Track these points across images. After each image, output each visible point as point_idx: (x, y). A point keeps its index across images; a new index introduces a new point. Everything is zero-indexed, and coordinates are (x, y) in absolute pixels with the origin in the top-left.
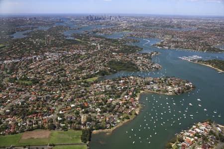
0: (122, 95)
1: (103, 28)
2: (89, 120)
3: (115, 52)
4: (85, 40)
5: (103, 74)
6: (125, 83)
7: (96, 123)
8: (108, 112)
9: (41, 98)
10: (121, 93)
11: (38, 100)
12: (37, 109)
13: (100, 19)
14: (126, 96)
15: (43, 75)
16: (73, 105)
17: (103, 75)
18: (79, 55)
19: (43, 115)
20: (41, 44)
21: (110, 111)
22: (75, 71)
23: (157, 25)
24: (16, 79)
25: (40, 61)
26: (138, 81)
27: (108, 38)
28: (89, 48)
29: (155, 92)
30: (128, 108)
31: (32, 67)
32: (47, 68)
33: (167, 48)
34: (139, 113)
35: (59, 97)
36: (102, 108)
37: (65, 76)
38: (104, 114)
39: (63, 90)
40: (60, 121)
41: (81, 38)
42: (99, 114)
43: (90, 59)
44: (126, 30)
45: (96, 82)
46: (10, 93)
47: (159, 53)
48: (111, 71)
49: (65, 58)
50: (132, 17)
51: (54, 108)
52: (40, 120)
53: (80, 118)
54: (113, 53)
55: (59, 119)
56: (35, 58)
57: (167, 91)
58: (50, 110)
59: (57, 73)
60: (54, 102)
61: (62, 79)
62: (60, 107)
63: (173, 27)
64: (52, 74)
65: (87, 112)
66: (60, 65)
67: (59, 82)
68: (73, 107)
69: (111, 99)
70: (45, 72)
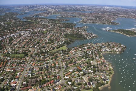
0: (94, 57)
9: (42, 68)
14: (97, 58)
15: (27, 48)
16: (71, 70)
17: (68, 44)
19: (54, 82)
22: (48, 43)
30: (105, 66)
32: (27, 42)
51: (59, 75)
53: (83, 79)
57: (116, 51)
59: (37, 46)
60: (54, 70)
61: (43, 49)
64: (34, 47)
70: (28, 46)
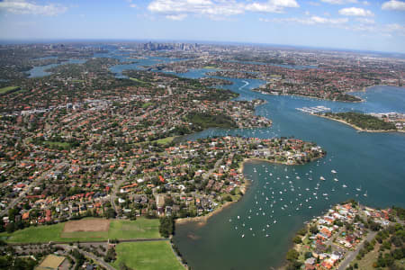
0: (217, 164)
1: (172, 62)
2: (169, 202)
3: (196, 98)
4: (147, 80)
5: (182, 132)
6: (219, 146)
7: (181, 208)
8: (197, 191)
9: (87, 169)
10: (214, 162)
11: (83, 171)
12: (84, 186)
13: (166, 47)
14: (223, 167)
15: (85, 133)
16: (140, 181)
17: (182, 134)
18: (141, 103)
19: (93, 196)
20: (76, 85)
21: (200, 190)
22: (137, 128)
23: (257, 59)
24: (42, 139)
25: (78, 112)
26: (238, 143)
27: (183, 77)
28: (155, 92)
29: (266, 160)
30: (228, 184)
31: (66, 121)
32: (91, 122)
33: (277, 94)
34: (246, 192)
35: (117, 167)
36: (188, 184)
37: (121, 135)
38: (192, 193)
39: (121, 156)
40: (123, 205)
41: (139, 77)
42: (183, 193)
43: (158, 109)
44: (209, 65)
45: (172, 144)
46: (37, 162)
47: (265, 102)
48: (193, 129)
49: (118, 107)
50: (217, 46)
51: (110, 184)
52: (90, 204)
53: (154, 199)
54: (194, 101)
55: (120, 201)
56: (71, 107)
57: (285, 159)
58: (105, 187)
59: (108, 130)
60: (109, 176)
61: (116, 139)
62: (120, 182)
63: (281, 62)
64: (100, 132)
65: (164, 191)
66: (111, 117)
67: (113, 144)
68: (142, 183)
69: (200, 171)
70: (90, 128)
